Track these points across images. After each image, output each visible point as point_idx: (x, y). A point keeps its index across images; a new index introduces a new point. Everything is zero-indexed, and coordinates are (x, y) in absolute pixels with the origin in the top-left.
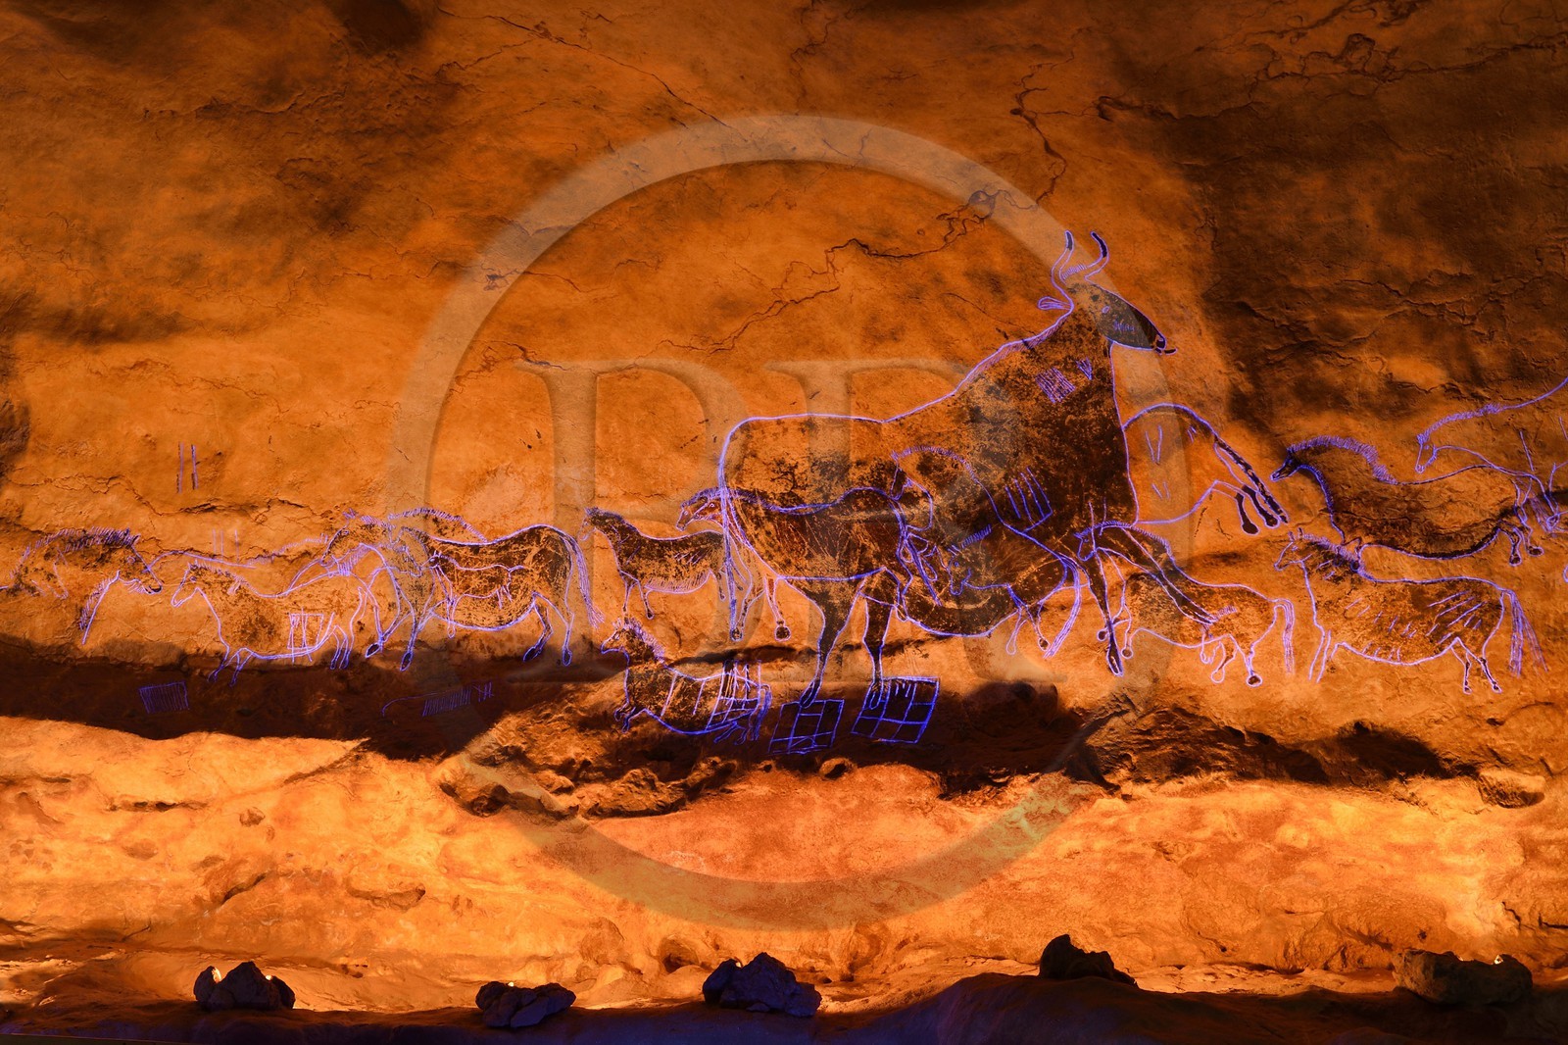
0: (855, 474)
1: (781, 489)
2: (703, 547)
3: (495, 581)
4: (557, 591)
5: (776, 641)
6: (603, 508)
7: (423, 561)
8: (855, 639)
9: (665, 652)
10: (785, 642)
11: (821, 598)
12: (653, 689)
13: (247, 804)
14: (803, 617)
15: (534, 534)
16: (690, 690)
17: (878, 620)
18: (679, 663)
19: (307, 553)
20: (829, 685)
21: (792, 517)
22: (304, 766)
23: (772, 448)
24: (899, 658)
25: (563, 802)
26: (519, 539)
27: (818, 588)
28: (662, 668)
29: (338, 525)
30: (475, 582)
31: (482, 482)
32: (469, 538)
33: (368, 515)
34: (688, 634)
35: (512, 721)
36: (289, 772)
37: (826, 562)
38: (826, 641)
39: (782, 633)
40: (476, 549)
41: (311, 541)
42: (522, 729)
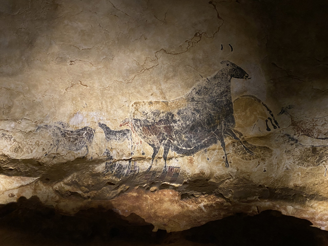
0: (162, 115)
8: (161, 156)
11: (153, 146)
15: (85, 128)
19: (31, 131)
26: (82, 130)
27: (152, 143)
29: (38, 125)
38: (153, 156)
39: (143, 154)
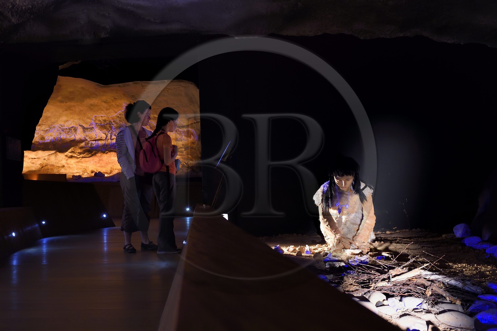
1: (100, 123)
2: (92, 129)
3: (69, 132)
4: (76, 133)
5: (101, 138)
6: (80, 124)
7: (61, 130)
9: (89, 140)
10: (102, 138)
12: (88, 144)
13: (44, 158)
14: (104, 136)
16: (92, 144)
17: (111, 136)
18: (91, 141)
20: (106, 143)
21: (101, 126)
22: (50, 154)
23: (98, 119)
24: (113, 140)
25: (79, 157)
28: (88, 142)
30: (67, 132)
31: (66, 121)
32: (65, 127)
33: (54, 125)
34: (91, 138)
35: (72, 148)
36: (48, 154)
37: (105, 130)
40: (66, 129)
41: (47, 129)
42: (73, 149)
